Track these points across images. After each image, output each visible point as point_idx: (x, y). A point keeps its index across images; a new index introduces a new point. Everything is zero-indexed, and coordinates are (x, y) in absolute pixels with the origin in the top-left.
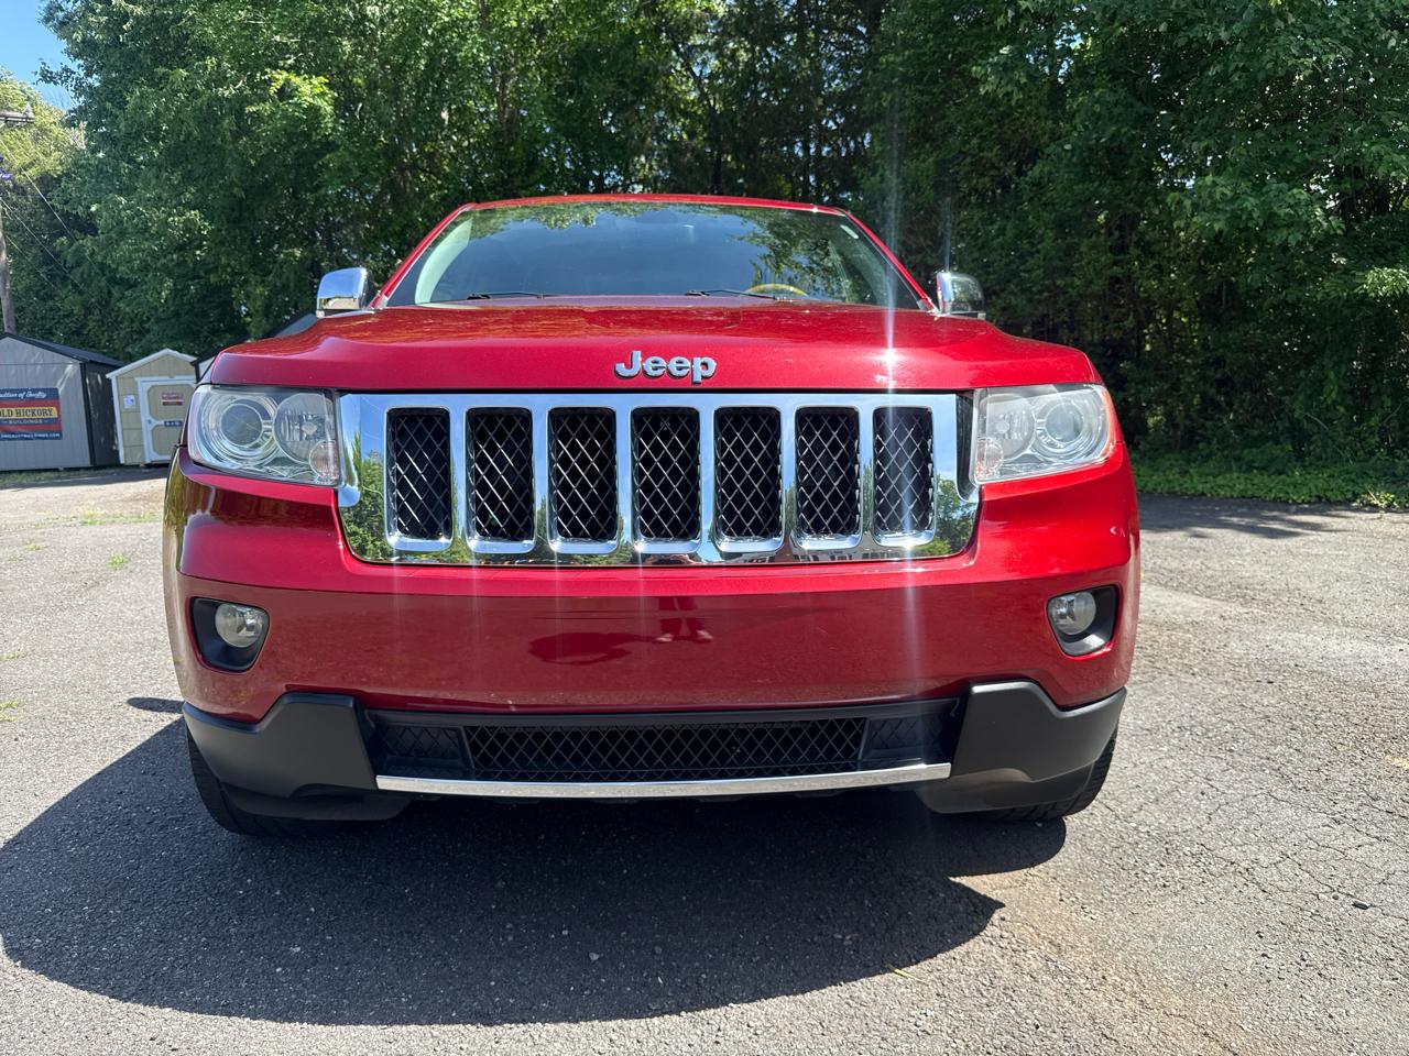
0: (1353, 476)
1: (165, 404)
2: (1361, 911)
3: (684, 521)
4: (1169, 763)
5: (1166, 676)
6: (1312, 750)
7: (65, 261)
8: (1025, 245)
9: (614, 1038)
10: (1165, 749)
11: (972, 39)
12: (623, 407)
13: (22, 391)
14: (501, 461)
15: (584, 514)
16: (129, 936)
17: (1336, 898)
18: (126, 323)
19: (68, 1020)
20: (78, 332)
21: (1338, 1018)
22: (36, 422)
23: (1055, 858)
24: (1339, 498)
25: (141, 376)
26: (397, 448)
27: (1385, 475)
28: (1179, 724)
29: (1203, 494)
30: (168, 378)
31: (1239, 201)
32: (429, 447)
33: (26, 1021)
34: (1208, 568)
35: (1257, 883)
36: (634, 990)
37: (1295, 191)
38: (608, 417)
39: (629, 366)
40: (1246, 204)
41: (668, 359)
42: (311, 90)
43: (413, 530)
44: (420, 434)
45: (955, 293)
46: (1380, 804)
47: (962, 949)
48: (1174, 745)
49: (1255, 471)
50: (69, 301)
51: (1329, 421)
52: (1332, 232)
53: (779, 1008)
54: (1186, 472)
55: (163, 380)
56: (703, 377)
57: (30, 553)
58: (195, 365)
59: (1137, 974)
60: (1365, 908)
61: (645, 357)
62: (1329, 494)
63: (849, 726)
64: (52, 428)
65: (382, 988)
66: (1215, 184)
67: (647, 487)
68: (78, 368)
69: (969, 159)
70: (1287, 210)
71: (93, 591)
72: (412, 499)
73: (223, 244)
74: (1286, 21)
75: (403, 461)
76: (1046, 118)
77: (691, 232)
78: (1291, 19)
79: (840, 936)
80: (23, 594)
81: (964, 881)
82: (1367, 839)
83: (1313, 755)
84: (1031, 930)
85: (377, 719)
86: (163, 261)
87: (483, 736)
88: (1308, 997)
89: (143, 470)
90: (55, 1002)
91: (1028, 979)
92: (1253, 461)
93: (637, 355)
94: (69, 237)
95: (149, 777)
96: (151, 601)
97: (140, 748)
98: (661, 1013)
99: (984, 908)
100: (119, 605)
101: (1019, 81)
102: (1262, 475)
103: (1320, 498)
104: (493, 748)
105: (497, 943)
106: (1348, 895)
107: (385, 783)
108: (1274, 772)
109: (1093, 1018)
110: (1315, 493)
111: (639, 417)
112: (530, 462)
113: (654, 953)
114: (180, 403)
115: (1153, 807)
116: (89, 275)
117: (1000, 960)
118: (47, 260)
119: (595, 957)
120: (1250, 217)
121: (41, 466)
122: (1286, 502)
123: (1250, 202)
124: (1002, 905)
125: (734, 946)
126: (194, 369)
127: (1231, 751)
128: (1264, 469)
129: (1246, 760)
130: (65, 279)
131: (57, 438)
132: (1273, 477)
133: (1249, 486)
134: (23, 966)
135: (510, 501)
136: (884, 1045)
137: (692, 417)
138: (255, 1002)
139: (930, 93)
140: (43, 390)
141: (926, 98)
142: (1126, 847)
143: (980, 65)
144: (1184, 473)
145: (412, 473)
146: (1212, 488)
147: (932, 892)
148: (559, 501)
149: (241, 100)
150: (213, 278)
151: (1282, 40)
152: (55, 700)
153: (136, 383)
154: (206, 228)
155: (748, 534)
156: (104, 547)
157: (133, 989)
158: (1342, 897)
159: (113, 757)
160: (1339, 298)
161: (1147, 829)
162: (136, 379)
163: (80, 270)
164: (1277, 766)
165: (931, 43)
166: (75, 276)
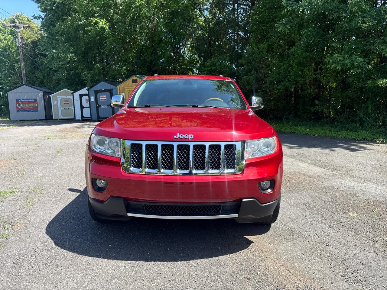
0: (374, 133)
1: (64, 103)
2: (327, 247)
3: (186, 167)
4: (298, 212)
5: (305, 190)
6: (331, 210)
7: (38, 64)
8: (290, 69)
9: (171, 265)
10: (298, 209)
11: (278, 12)
12: (175, 144)
13: (28, 99)
14: (152, 154)
15: (167, 165)
16: (78, 242)
17: (323, 244)
18: (54, 81)
19: (69, 257)
20: (41, 83)
21: (314, 267)
22: (32, 107)
23: (267, 233)
24: (370, 139)
25: (58, 96)
26: (132, 151)
27: (383, 133)
28: (303, 203)
29: (334, 137)
30: (65, 96)
31: (344, 61)
32: (138, 151)
33: (61, 257)
34: (328, 160)
35: (308, 240)
36: (176, 256)
37: (359, 58)
38: (173, 146)
39: (177, 136)
40: (346, 62)
41: (184, 135)
42: (102, 23)
43: (135, 167)
44: (137, 148)
45: (256, 101)
46: (342, 224)
47: (243, 251)
48: (301, 208)
49: (349, 131)
50: (39, 75)
51: (369, 118)
52: (369, 69)
53: (204, 261)
54: (331, 130)
55: (64, 97)
56: (191, 139)
57: (37, 147)
58: (73, 94)
59: (277, 257)
60: (328, 246)
61: (180, 134)
62: (367, 138)
63: (218, 207)
64: (36, 109)
65: (127, 254)
66: (338, 56)
67: (180, 160)
68: (42, 93)
69: (276, 44)
70: (357, 64)
71: (55, 159)
72: (135, 161)
73: (80, 63)
74: (358, 14)
75: (133, 153)
76: (297, 34)
77: (196, 86)
78: (360, 13)
79: (218, 247)
80: (38, 160)
81: (246, 237)
82: (335, 231)
83: (331, 212)
84: (258, 248)
85: (128, 202)
86: (64, 66)
87: (148, 206)
88: (309, 263)
89: (59, 121)
90: (66, 254)
91: (254, 257)
92: (348, 128)
93: (178, 134)
94: (39, 58)
95: (76, 208)
96: (69, 162)
97: (73, 201)
98: (181, 261)
99: (250, 242)
100: (61, 163)
101: (288, 28)
102: (350, 132)
103: (365, 139)
104: (149, 209)
105: (149, 246)
106: (326, 243)
107: (129, 214)
108: (321, 215)
109: (265, 265)
110: (363, 138)
111: (178, 146)
112: (157, 154)
113: (180, 249)
114: (68, 103)
115: (291, 222)
116: (44, 68)
117: (250, 253)
118: (33, 64)
119: (169, 249)
120: (347, 65)
121: (33, 119)
122: (356, 140)
123: (347, 61)
124: (253, 242)
125: (197, 248)
126: (72, 95)
127: (313, 210)
128: (351, 130)
129: (316, 212)
130: (38, 69)
131: (37, 112)
132: (353, 133)
133: (347, 135)
134: (58, 247)
135: (153, 162)
136: (223, 268)
137: (188, 146)
138: (103, 255)
139: (266, 26)
140: (33, 99)
141: (265, 28)
142: (283, 231)
143: (277, 23)
144: (330, 131)
145: (135, 156)
146: (337, 135)
147: (239, 239)
148: (163, 157)
149: (85, 25)
150: (77, 71)
151: (357, 18)
152: (52, 188)
153: (57, 98)
154: (76, 58)
155: (199, 169)
156: (55, 146)
157: (80, 252)
158: (324, 243)
159: (68, 203)
160: (372, 86)
161: (288, 227)
162: (57, 97)
163: (42, 66)
164: (322, 214)
165: (267, 13)
166: (41, 68)
